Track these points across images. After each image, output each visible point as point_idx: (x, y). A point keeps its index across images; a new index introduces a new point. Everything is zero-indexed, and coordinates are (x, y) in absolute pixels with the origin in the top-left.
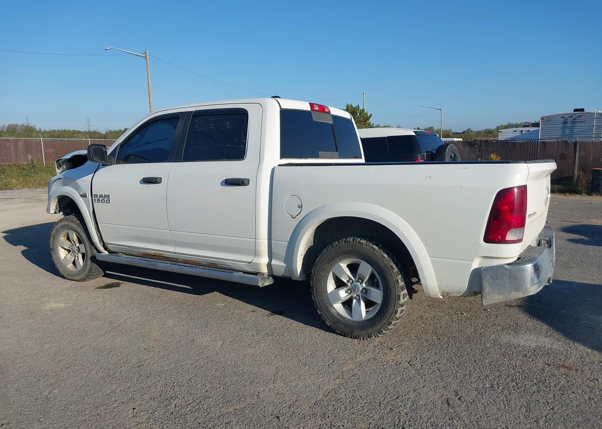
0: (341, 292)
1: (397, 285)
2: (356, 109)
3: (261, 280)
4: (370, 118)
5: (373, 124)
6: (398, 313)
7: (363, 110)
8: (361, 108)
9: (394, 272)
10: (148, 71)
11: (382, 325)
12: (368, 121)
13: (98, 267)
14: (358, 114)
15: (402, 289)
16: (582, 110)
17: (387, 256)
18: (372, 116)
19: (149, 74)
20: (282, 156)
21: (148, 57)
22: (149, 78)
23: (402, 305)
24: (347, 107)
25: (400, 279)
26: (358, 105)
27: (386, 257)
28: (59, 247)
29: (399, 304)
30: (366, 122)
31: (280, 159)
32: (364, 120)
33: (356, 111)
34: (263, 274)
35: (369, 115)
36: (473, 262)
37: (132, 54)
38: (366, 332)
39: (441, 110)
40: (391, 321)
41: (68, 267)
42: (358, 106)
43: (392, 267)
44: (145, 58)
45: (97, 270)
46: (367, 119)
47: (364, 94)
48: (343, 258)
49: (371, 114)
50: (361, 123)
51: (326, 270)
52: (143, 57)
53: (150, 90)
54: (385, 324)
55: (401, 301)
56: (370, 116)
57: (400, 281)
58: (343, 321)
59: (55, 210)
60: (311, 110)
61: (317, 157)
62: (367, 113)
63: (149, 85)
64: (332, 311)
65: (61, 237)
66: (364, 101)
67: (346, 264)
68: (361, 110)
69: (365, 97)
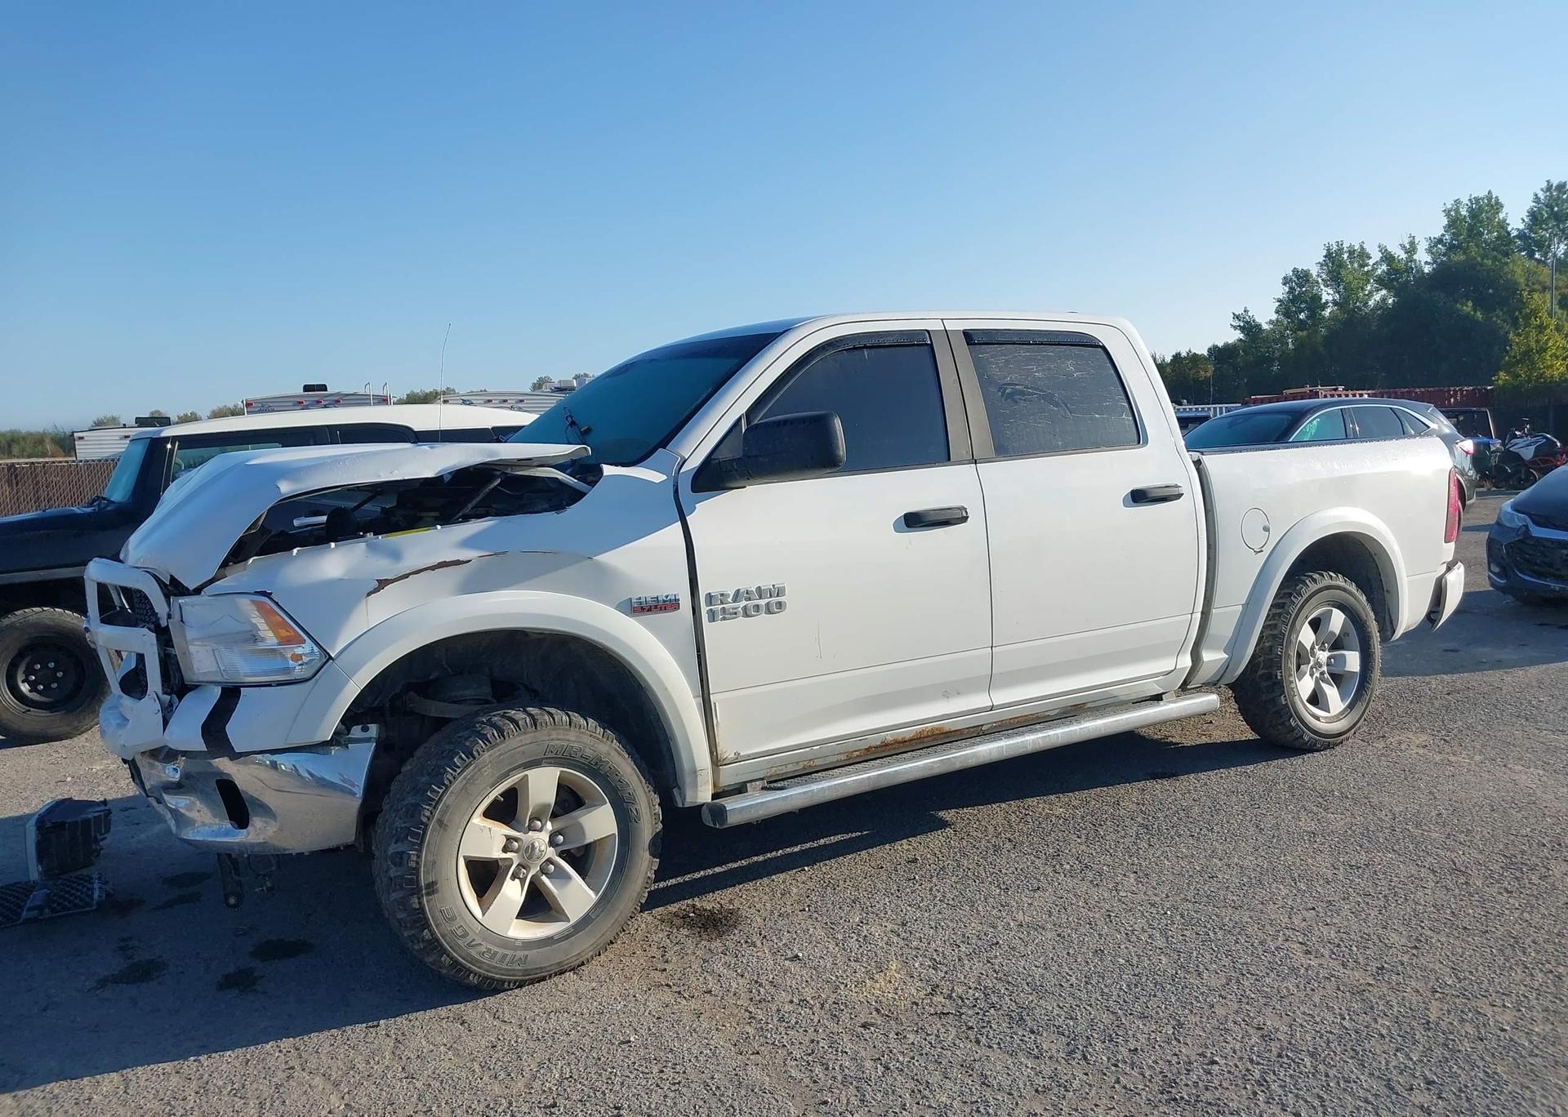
16: (323, 388)
28: (461, 862)
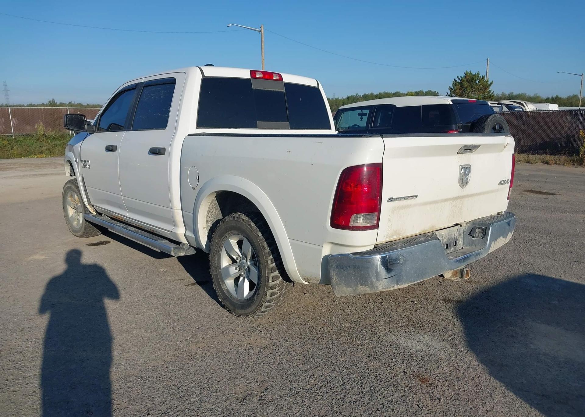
0: (232, 268)
1: (267, 266)
2: (475, 76)
3: (173, 250)
4: (490, 86)
5: (493, 92)
6: (267, 295)
7: (483, 77)
8: (481, 75)
9: (266, 252)
10: (263, 45)
11: (256, 307)
12: (488, 89)
13: (92, 226)
14: (477, 82)
15: (272, 270)
17: (261, 235)
18: (493, 84)
19: (263, 47)
20: (199, 125)
21: (262, 31)
22: (263, 51)
23: (272, 288)
24: (465, 74)
25: (270, 260)
26: (478, 72)
27: (259, 235)
28: (68, 205)
29: (268, 287)
30: (486, 90)
31: (196, 128)
32: (483, 88)
33: (474, 78)
34: (184, 244)
35: (489, 83)
36: (322, 248)
37: (249, 29)
38: (245, 312)
39: (582, 75)
40: (263, 303)
41: (73, 225)
42: (478, 74)
43: (263, 246)
44: (260, 33)
45: (91, 229)
46: (487, 87)
47: (488, 60)
48: (231, 234)
49: (492, 82)
50: (480, 91)
51: (219, 245)
52: (259, 31)
53: (263, 63)
54: (258, 306)
55: (270, 283)
56: (491, 84)
57: (269, 262)
58: (230, 298)
59: (69, 173)
60: (251, 78)
61: (255, 126)
62: (488, 80)
63: (263, 58)
64: (223, 287)
65: (69, 198)
66: (488, 67)
67: (235, 240)
68: (480, 77)
69: (488, 64)
